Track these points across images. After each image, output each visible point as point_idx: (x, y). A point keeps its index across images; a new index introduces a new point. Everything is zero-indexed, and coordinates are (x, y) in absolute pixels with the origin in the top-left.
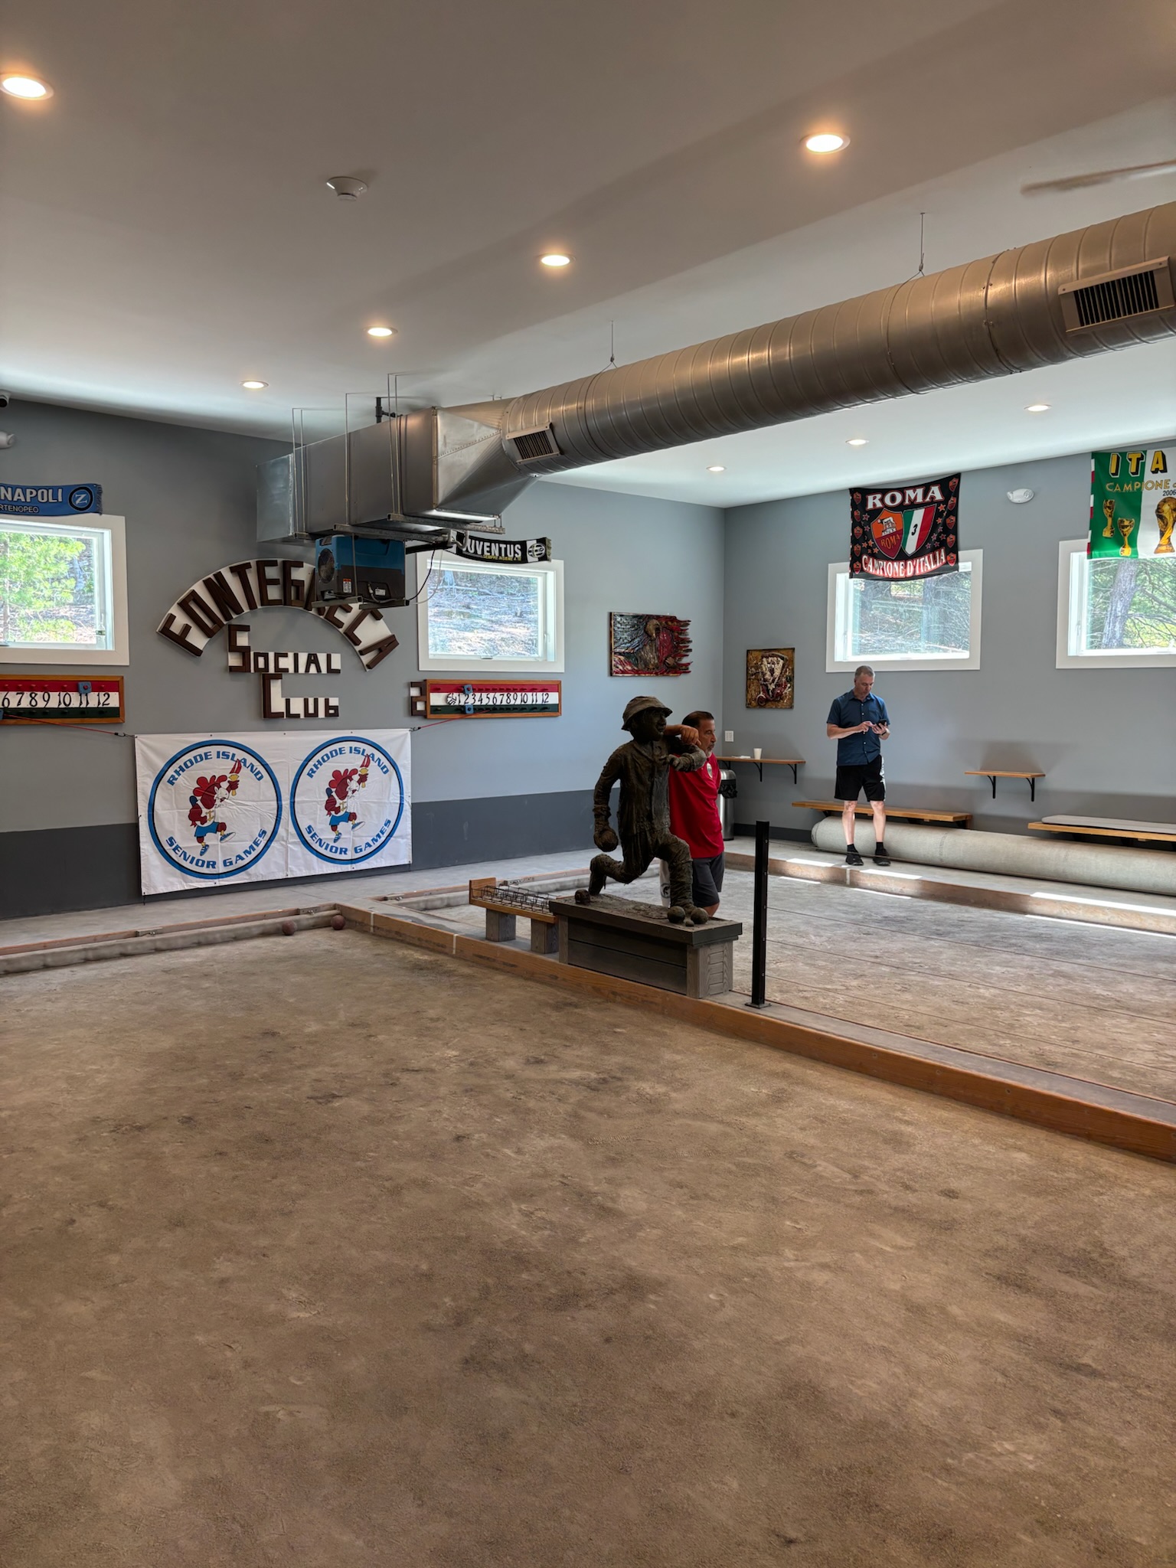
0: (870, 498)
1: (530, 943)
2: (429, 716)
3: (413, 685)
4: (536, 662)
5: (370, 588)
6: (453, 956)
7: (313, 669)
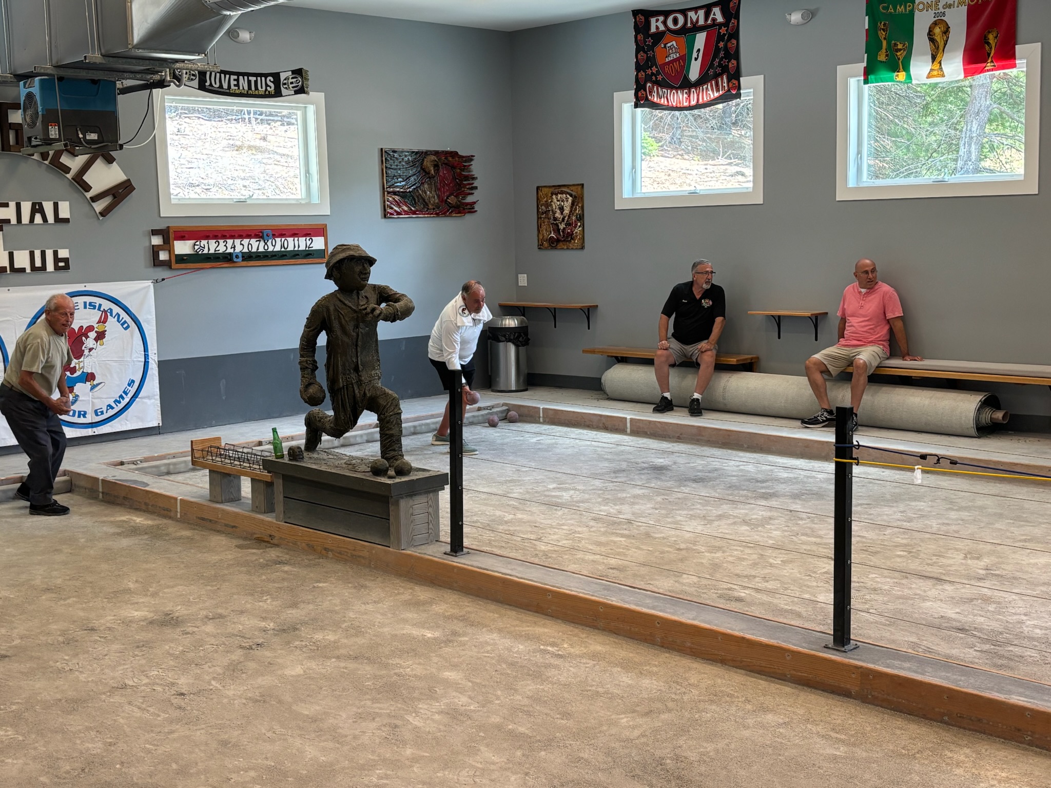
0: (653, 20)
1: (250, 502)
2: (174, 266)
3: (155, 232)
4: (298, 205)
5: (79, 133)
6: (177, 520)
7: (38, 219)
